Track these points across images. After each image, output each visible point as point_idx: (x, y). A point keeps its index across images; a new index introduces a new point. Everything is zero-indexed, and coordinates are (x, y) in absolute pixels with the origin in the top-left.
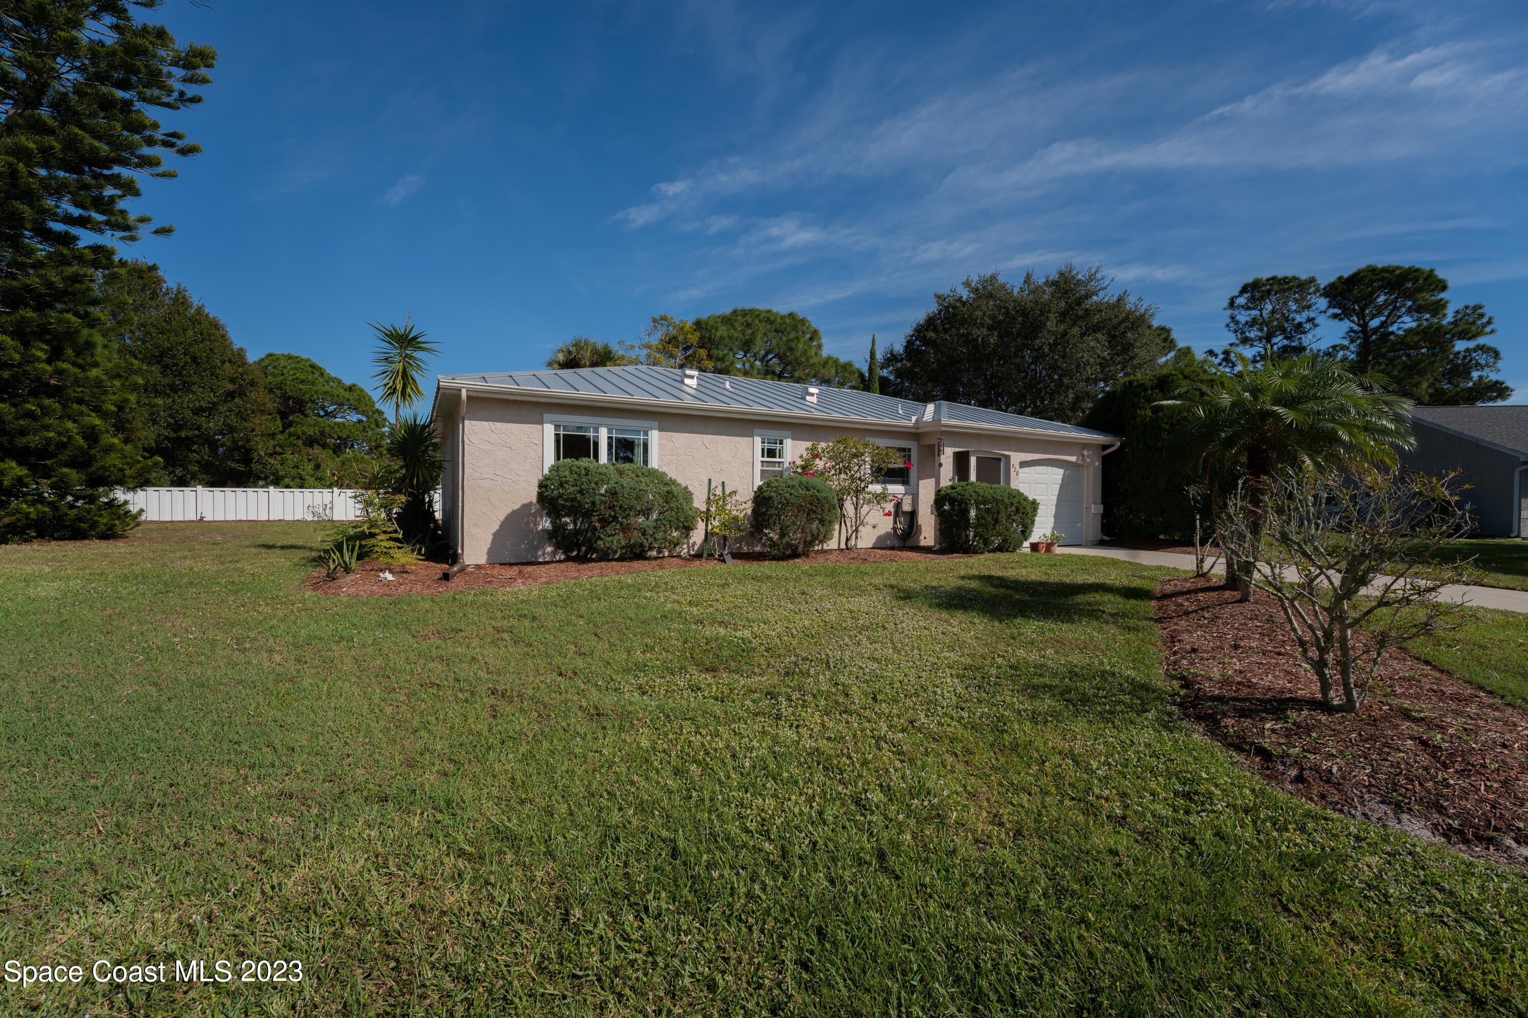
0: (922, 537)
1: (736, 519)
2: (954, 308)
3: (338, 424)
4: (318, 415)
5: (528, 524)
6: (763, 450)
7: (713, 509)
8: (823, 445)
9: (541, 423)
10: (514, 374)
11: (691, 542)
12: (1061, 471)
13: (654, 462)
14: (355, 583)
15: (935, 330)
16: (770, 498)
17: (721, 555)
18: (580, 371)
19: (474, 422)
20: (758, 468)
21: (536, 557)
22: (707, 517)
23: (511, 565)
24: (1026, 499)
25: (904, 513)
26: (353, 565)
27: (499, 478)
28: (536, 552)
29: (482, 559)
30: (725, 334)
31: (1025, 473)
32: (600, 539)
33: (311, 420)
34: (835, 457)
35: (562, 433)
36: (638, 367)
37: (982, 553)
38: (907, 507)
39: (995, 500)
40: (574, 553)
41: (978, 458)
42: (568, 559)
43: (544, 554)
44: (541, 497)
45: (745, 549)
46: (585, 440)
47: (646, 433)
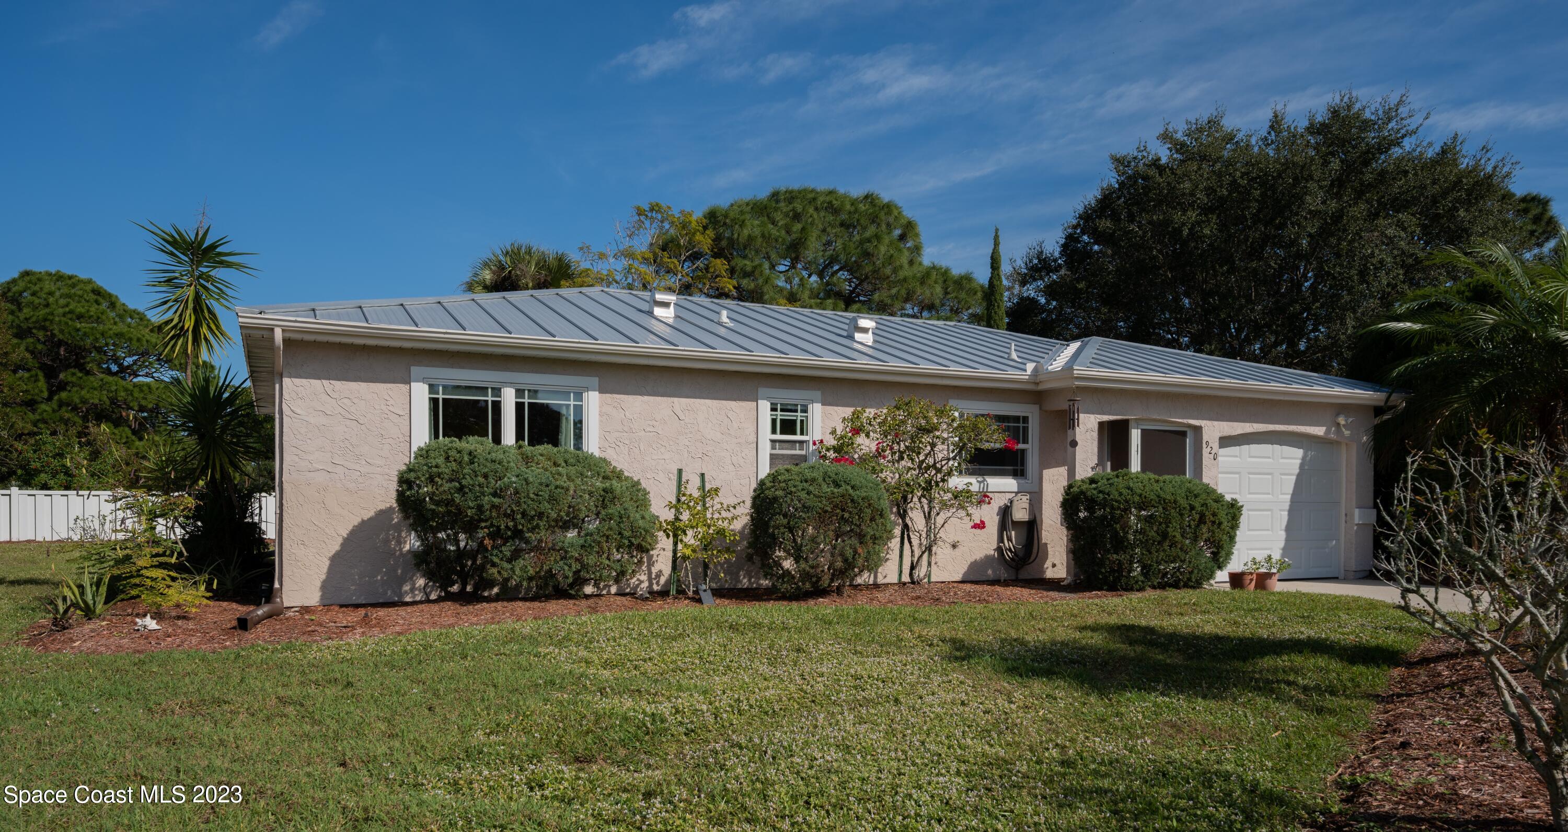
0: (1048, 564)
1: (721, 532)
2: (1145, 178)
3: (140, 386)
4: (109, 372)
5: (387, 541)
6: (774, 422)
7: (685, 516)
8: (870, 412)
9: (408, 381)
10: (365, 303)
11: (654, 570)
12: (1299, 453)
13: (593, 445)
14: (97, 633)
15: (1115, 217)
16: (775, 499)
17: (696, 592)
18: (513, 296)
19: (297, 381)
20: (766, 451)
21: (401, 595)
22: (676, 531)
23: (357, 606)
24: (1219, 499)
25: (1016, 524)
26: (99, 608)
27: (339, 470)
28: (401, 586)
29: (313, 598)
30: (757, 232)
31: (1230, 457)
32: (494, 565)
33: (94, 381)
34: (892, 431)
35: (441, 396)
36: (611, 290)
37: (1141, 589)
38: (1020, 514)
39: (1162, 501)
40: (455, 588)
41: (1145, 434)
42: (450, 597)
43: (413, 590)
44: (402, 498)
45: (745, 583)
46: (478, 409)
47: (579, 396)
